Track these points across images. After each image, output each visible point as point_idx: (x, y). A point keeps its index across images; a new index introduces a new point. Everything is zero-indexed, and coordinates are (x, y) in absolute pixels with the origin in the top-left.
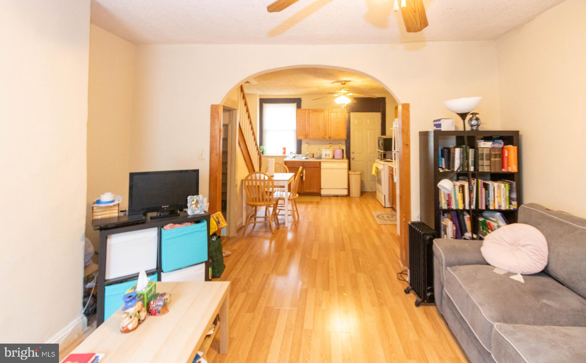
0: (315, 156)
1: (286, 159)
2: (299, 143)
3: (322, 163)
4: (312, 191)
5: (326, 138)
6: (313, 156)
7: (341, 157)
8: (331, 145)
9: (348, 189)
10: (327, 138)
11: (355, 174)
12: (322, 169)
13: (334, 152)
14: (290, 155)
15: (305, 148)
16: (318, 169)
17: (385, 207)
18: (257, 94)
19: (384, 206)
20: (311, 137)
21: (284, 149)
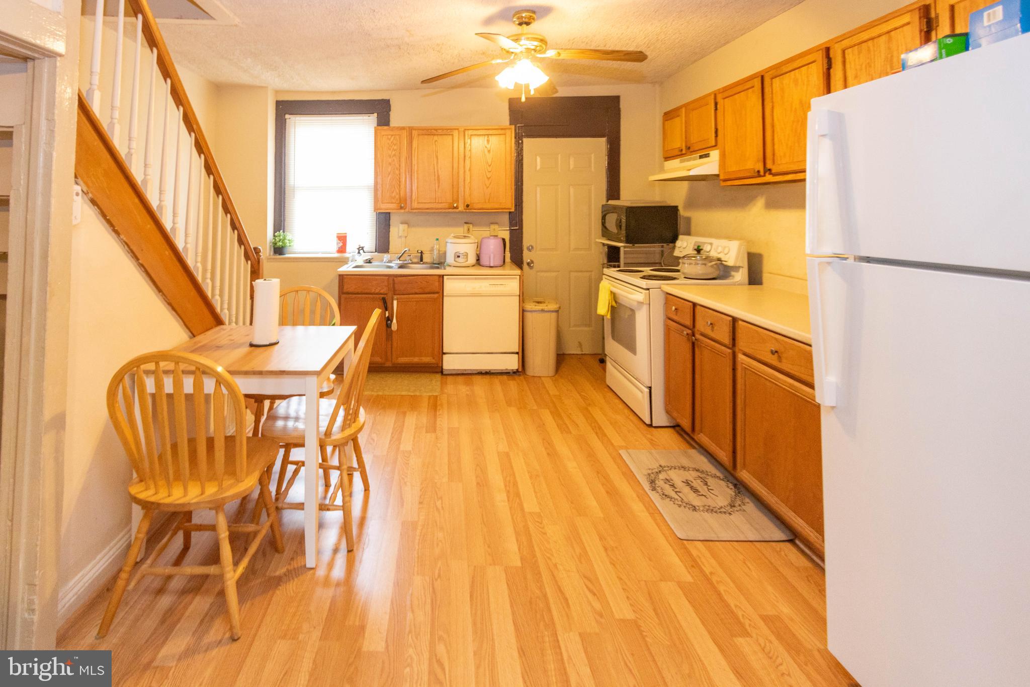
0: (426, 258)
1: (346, 269)
2: (384, 222)
3: (447, 279)
4: (416, 360)
5: (457, 208)
6: (421, 260)
7: (500, 262)
8: (471, 226)
9: (520, 354)
10: (461, 208)
11: (543, 311)
12: (446, 296)
13: (479, 246)
14: (357, 257)
15: (400, 237)
16: (436, 296)
17: (651, 426)
18: (266, 87)
19: (648, 421)
20: (415, 205)
21: (342, 239)
